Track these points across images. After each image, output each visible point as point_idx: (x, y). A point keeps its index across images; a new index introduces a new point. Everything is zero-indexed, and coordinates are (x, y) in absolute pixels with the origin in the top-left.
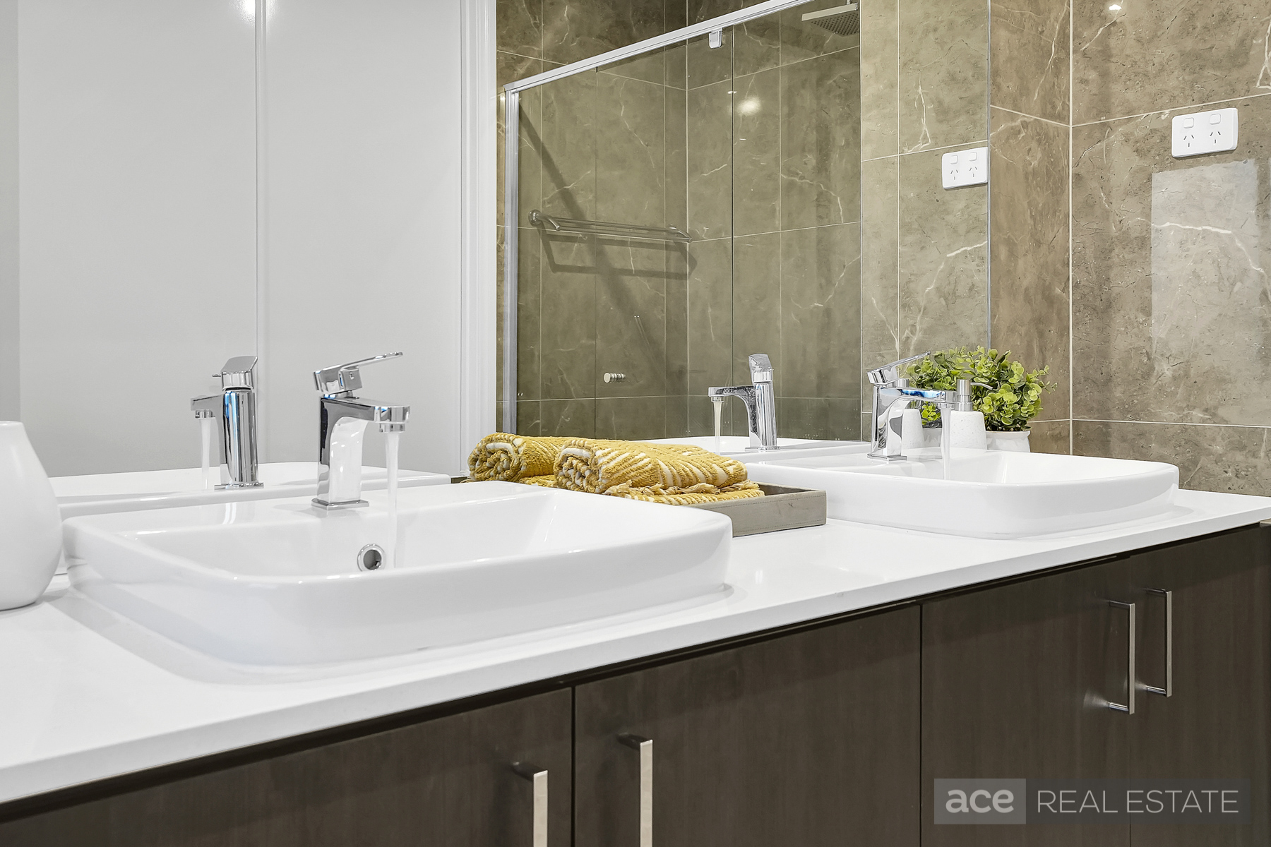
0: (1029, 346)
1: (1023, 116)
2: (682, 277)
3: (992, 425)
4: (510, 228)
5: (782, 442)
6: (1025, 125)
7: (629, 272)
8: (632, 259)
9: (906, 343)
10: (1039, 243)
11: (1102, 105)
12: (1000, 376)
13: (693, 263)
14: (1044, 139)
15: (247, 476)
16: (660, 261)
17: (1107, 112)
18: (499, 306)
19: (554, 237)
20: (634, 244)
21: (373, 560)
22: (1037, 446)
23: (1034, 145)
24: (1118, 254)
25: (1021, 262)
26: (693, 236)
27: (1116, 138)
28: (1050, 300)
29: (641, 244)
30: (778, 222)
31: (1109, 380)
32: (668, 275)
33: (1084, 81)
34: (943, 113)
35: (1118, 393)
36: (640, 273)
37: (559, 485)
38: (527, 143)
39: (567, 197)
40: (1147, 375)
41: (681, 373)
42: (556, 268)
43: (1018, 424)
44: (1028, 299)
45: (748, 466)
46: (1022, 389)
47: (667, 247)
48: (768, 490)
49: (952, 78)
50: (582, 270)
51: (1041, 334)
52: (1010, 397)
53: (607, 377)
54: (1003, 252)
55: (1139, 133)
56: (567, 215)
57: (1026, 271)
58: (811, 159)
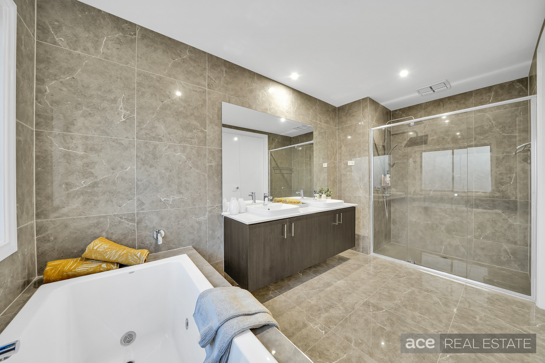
0: (332, 186)
1: (331, 161)
2: (292, 174)
3: (327, 196)
4: (270, 168)
5: (304, 197)
6: (332, 162)
7: (284, 173)
8: (285, 172)
9: (319, 185)
10: (333, 175)
11: (341, 159)
12: (328, 190)
13: (293, 172)
14: (334, 163)
15: (255, 202)
16: (288, 172)
17: (341, 160)
18: (268, 178)
19: (275, 169)
20: (285, 170)
21: (269, 209)
22: (332, 199)
23: (333, 164)
24: (342, 176)
25: (331, 177)
26: (293, 168)
27: (342, 163)
28: (335, 181)
29: (286, 170)
30: (304, 167)
31: (341, 190)
32: (290, 174)
33: (339, 156)
34: (323, 159)
35: (342, 192)
36: (286, 174)
37: (283, 203)
38: (272, 157)
39: (277, 164)
40: (345, 190)
41: (291, 186)
42: (275, 173)
43: (330, 196)
44: (332, 181)
45: (300, 201)
46: (330, 192)
47: (289, 170)
48: (303, 203)
49: (324, 155)
50: (279, 173)
51: (334, 185)
52: (329, 193)
53: (282, 188)
54: (329, 176)
55: (344, 163)
56: (277, 167)
57: (332, 178)
58: (308, 159)
